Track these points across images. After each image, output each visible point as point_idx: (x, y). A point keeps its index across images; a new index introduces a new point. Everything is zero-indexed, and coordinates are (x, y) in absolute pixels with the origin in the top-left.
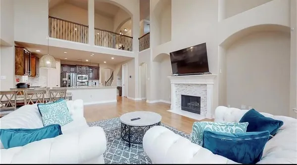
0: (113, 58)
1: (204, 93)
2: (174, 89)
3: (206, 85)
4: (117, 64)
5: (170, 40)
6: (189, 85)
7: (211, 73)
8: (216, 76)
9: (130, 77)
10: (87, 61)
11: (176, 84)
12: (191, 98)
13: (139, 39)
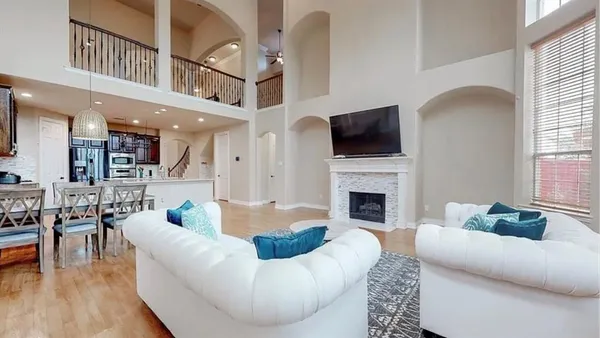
0: (201, 120)
1: (391, 187)
2: (335, 181)
3: (396, 174)
4: (204, 132)
5: (328, 93)
6: (364, 174)
7: (404, 155)
8: (412, 160)
9: (237, 159)
10: (136, 122)
11: (339, 173)
12: (367, 197)
13: (257, 84)
